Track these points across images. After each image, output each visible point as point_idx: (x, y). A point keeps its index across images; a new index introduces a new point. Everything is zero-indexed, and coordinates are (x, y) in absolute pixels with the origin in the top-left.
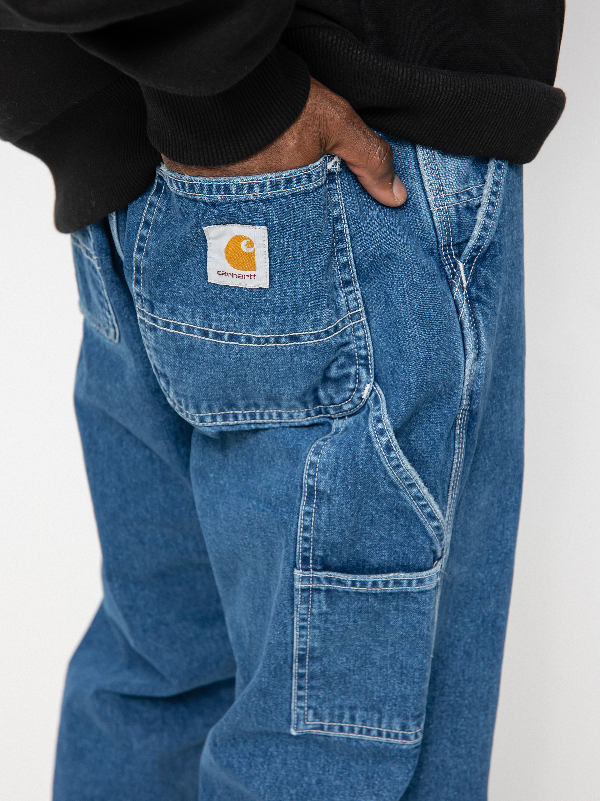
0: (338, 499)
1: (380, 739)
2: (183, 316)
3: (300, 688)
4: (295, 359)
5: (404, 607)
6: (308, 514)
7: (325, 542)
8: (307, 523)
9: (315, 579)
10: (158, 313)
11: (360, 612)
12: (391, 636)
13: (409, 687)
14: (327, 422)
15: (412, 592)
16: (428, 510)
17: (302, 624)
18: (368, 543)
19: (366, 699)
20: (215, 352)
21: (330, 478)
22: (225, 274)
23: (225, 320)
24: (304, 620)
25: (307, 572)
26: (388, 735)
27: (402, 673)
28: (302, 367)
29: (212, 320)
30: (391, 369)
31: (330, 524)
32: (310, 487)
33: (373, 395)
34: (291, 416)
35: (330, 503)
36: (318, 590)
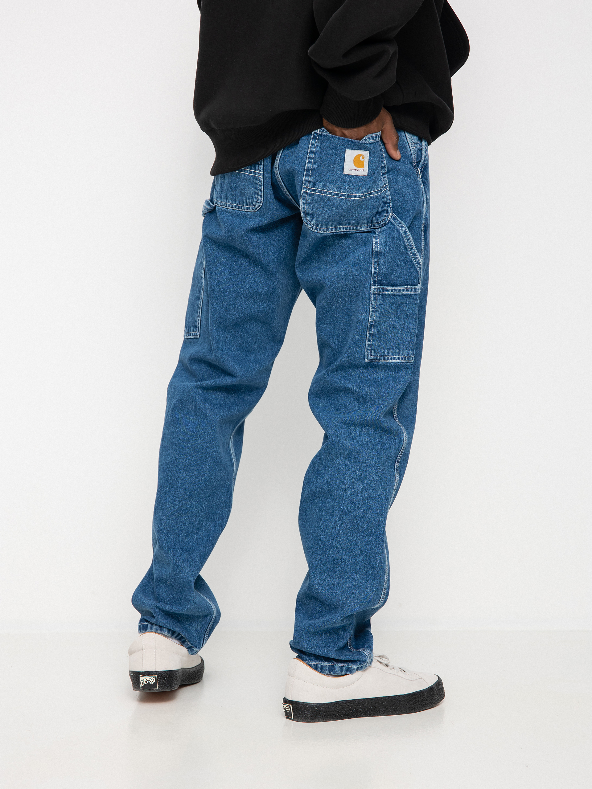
0: (387, 254)
1: (399, 361)
2: (329, 188)
3: (369, 341)
4: (369, 202)
5: (409, 302)
6: (376, 262)
7: (382, 273)
8: (376, 266)
9: (378, 289)
10: (317, 187)
11: (393, 304)
12: (403, 315)
13: (410, 337)
14: (373, 231)
15: (412, 294)
16: (417, 260)
17: (373, 309)
18: (396, 274)
19: (393, 344)
20: (340, 202)
21: (384, 246)
22: (352, 170)
23: (347, 189)
24: (374, 308)
25: (376, 287)
26: (402, 359)
27: (407, 331)
28: (371, 205)
29: (342, 189)
30: (400, 206)
31: (384, 265)
32: (376, 252)
33: (393, 217)
34: (361, 228)
35: (384, 257)
36: (379, 294)
